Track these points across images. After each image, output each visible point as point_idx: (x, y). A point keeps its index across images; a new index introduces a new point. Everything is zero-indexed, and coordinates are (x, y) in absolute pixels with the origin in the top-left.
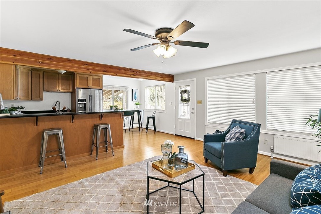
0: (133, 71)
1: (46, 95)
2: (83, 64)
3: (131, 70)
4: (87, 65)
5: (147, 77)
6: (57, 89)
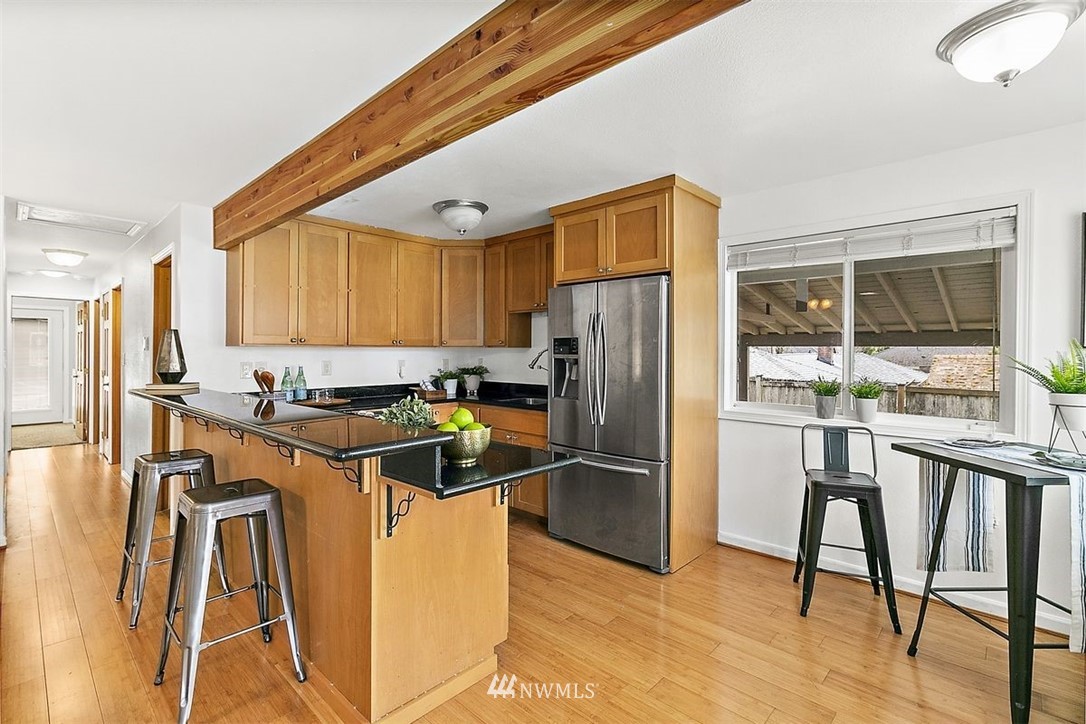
1: (536, 325)
6: (537, 300)
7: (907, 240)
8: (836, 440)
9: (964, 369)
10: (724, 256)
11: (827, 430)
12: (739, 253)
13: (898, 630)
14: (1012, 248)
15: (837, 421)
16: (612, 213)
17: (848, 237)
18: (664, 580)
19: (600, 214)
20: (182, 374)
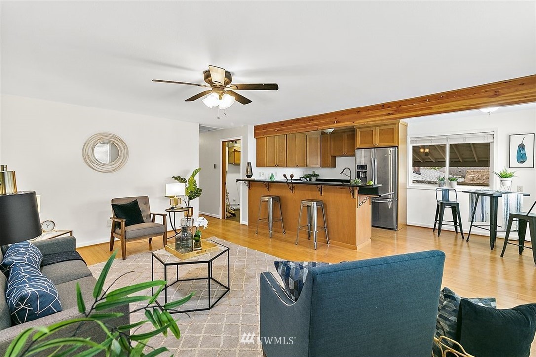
0: (389, 107)
1: (339, 160)
2: (309, 121)
3: (383, 105)
4: (313, 120)
5: (431, 108)
6: (343, 152)
7: (465, 139)
8: (446, 193)
9: (480, 176)
10: (409, 140)
11: (442, 190)
12: (414, 140)
13: (463, 238)
14: (493, 142)
15: (445, 188)
16: (378, 129)
17: (447, 137)
18: (396, 232)
19: (374, 129)
20: (252, 175)
